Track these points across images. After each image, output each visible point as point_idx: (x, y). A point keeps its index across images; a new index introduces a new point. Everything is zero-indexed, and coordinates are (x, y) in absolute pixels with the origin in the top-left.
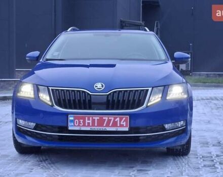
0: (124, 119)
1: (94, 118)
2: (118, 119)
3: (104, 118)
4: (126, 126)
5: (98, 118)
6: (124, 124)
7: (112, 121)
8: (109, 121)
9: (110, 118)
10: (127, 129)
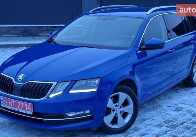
0: (30, 105)
1: (13, 101)
2: (26, 105)
3: (18, 102)
4: (31, 111)
5: (15, 102)
6: (30, 109)
7: (23, 105)
8: (21, 105)
9: (21, 103)
10: (31, 113)
